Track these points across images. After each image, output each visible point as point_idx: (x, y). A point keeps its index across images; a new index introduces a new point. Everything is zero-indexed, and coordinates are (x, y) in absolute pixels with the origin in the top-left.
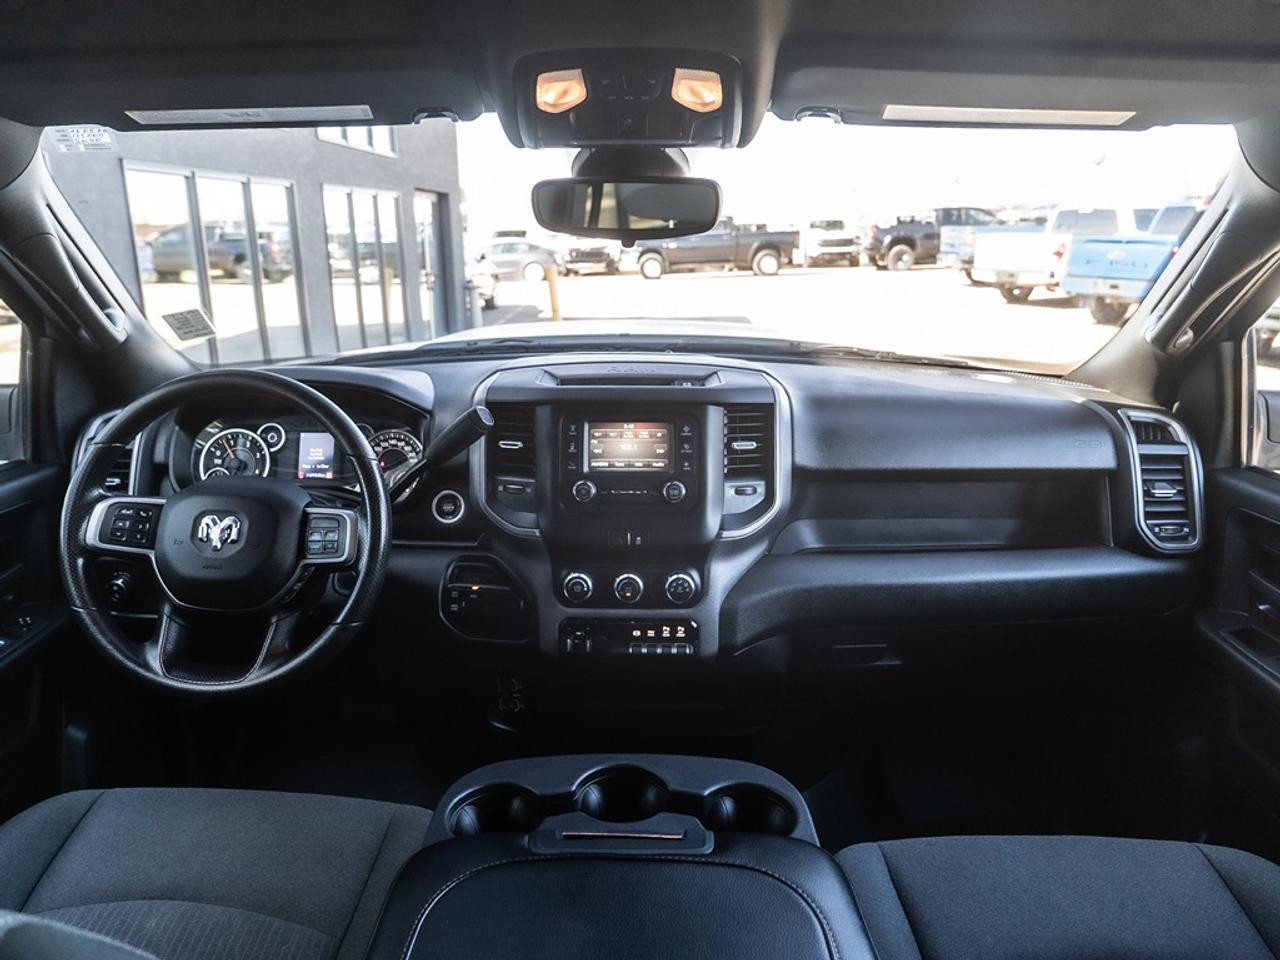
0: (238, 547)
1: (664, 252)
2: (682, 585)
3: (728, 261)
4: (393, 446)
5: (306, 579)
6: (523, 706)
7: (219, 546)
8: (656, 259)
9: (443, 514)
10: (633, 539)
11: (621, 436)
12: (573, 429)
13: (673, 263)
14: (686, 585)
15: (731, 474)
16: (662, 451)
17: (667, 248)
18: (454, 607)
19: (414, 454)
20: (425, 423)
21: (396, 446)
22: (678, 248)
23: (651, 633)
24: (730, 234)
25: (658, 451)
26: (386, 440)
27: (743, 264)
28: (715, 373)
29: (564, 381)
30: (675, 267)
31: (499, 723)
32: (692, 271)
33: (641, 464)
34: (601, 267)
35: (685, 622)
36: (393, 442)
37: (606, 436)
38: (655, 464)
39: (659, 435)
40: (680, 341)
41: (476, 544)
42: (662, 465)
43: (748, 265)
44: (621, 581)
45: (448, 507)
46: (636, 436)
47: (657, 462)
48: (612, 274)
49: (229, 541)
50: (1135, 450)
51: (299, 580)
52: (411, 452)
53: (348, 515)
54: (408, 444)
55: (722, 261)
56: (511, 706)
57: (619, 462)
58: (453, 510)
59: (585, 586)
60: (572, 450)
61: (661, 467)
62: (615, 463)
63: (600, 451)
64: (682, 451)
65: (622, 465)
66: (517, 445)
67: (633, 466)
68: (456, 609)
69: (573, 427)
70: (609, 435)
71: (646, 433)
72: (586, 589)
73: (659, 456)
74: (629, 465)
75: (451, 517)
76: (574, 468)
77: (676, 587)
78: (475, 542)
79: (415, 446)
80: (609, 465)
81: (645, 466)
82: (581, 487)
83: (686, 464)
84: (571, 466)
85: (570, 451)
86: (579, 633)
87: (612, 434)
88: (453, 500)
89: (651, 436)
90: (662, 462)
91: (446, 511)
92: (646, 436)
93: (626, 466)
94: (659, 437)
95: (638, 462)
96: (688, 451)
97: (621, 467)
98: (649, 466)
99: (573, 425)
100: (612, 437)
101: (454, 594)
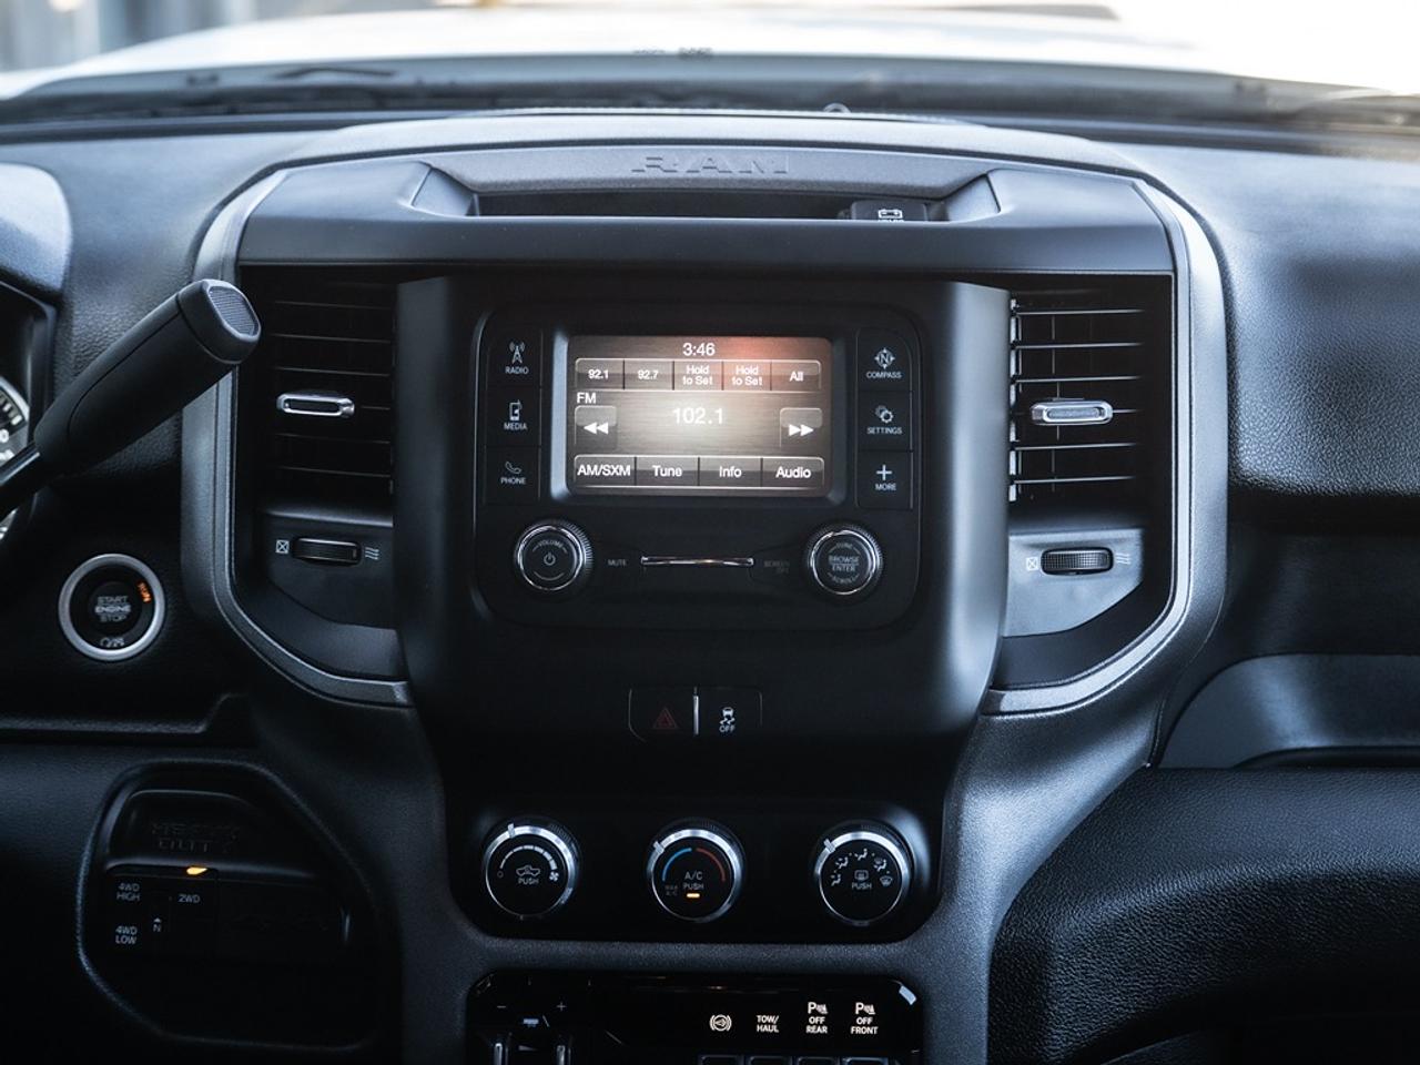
2: (868, 864)
9: (97, 630)
10: (711, 715)
11: (674, 381)
12: (517, 357)
14: (881, 866)
15: (1027, 509)
16: (806, 430)
18: (127, 935)
20: (39, 332)
23: (768, 1023)
25: (793, 430)
28: (984, 177)
29: (490, 199)
33: (734, 472)
35: (879, 986)
37: (624, 380)
38: (781, 472)
39: (798, 376)
40: (875, 77)
41: (200, 729)
42: (802, 473)
44: (671, 850)
45: (111, 608)
46: (722, 382)
47: (789, 466)
57: (666, 464)
58: (129, 615)
59: (553, 866)
60: (514, 422)
61: (801, 482)
62: (656, 468)
63: (604, 428)
64: (871, 431)
65: (678, 472)
66: (336, 407)
67: (713, 477)
68: (132, 941)
69: (517, 352)
70: (635, 376)
71: (752, 371)
72: (554, 877)
73: (795, 446)
74: (698, 476)
75: (120, 641)
76: (522, 481)
77: (848, 875)
78: (197, 724)
79: (6, 408)
80: (635, 472)
81: (748, 477)
82: (542, 544)
83: (884, 473)
84: (509, 475)
85: (507, 426)
86: (533, 1022)
87: (642, 374)
88: (127, 583)
89: (771, 382)
90: (806, 465)
91: (103, 619)
92: (755, 382)
93: (689, 477)
94: (795, 385)
95: (728, 464)
96: (891, 431)
97: (671, 480)
98: (764, 476)
99: (517, 344)
100: (643, 384)
101: (128, 892)
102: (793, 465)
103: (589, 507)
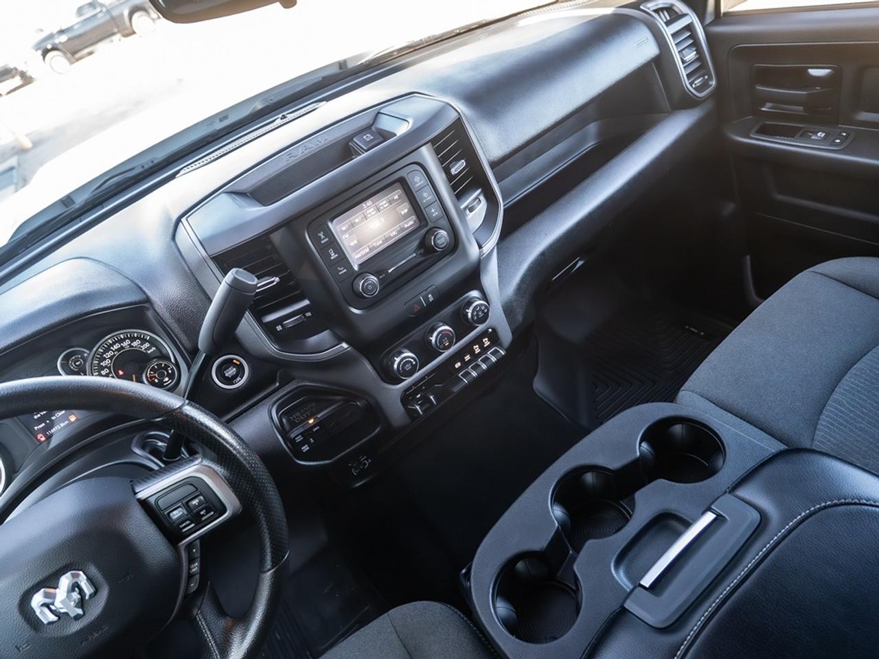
0: (104, 593)
1: (60, 47)
2: (480, 309)
3: (113, 34)
4: (118, 350)
5: (198, 555)
6: (370, 461)
7: (80, 611)
8: (58, 56)
9: (230, 381)
10: (426, 298)
11: (366, 218)
12: (322, 237)
13: (74, 53)
14: (483, 308)
15: (459, 196)
16: (406, 211)
17: (60, 43)
18: (305, 448)
19: (147, 345)
21: (122, 348)
22: (69, 39)
23: (467, 358)
24: (101, 11)
25: (403, 213)
26: (107, 350)
27: (127, 32)
28: (379, 113)
30: (77, 56)
31: (358, 482)
32: (91, 53)
33: (394, 233)
34: (17, 81)
35: (484, 334)
36: (116, 347)
37: (353, 225)
38: (406, 226)
39: (396, 197)
41: (278, 384)
42: (411, 223)
43: (131, 31)
44: (437, 337)
45: (231, 372)
46: (378, 210)
47: (407, 223)
48: (30, 83)
49: (87, 597)
50: (668, 31)
51: (191, 561)
52: (142, 344)
53: (197, 471)
54: (133, 339)
55: (109, 36)
56: (361, 467)
57: (376, 242)
58: (237, 371)
59: (412, 360)
60: (333, 256)
61: (411, 226)
62: (375, 244)
63: (355, 242)
64: (424, 201)
65: (381, 242)
66: (273, 282)
67: (390, 238)
68: (308, 448)
69: (321, 235)
70: (355, 223)
71: (385, 202)
72: (414, 363)
73: (406, 217)
74: (386, 240)
75: (239, 379)
76: (345, 270)
77: (477, 315)
78: (276, 384)
79: (142, 336)
80: (370, 249)
81: (399, 232)
82: (366, 284)
83: (433, 211)
84: (341, 271)
85: (332, 258)
86: (419, 395)
87: (357, 221)
88: (229, 363)
89: (390, 202)
90: (410, 220)
91: (230, 376)
92: (387, 205)
93: (384, 242)
94: (397, 200)
95: (392, 232)
96: (429, 198)
97: (380, 245)
98: (402, 230)
99: (320, 233)
100: (359, 223)
101: (299, 439)
102: (408, 222)
103: (366, 266)
